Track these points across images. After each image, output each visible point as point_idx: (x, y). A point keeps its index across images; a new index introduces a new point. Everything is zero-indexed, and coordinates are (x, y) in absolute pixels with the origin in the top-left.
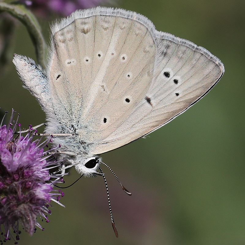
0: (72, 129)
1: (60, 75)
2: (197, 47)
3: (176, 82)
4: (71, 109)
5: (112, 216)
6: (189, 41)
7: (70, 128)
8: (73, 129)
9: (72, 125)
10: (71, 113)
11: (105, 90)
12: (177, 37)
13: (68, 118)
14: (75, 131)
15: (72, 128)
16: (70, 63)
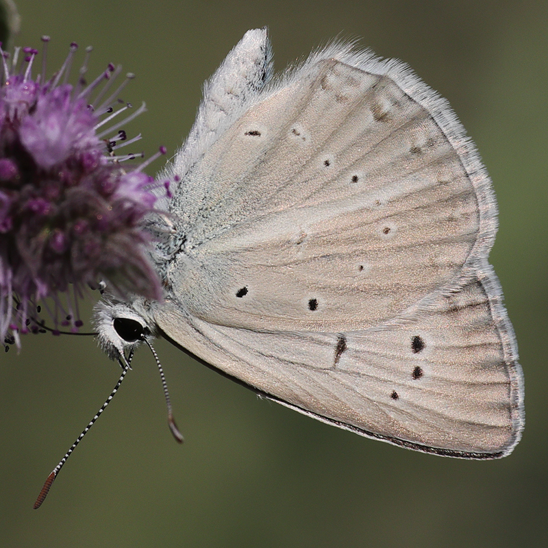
0: (179, 243)
1: (260, 135)
2: (516, 362)
3: (417, 373)
4: (213, 208)
5: (64, 459)
6: (515, 337)
7: (179, 237)
8: (179, 245)
9: (185, 237)
10: (205, 216)
11: (301, 245)
12: (505, 307)
13: (192, 216)
14: (178, 252)
15: (181, 241)
16: (299, 135)
